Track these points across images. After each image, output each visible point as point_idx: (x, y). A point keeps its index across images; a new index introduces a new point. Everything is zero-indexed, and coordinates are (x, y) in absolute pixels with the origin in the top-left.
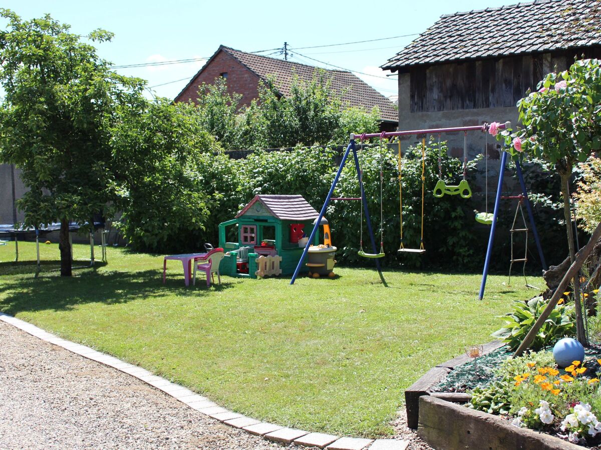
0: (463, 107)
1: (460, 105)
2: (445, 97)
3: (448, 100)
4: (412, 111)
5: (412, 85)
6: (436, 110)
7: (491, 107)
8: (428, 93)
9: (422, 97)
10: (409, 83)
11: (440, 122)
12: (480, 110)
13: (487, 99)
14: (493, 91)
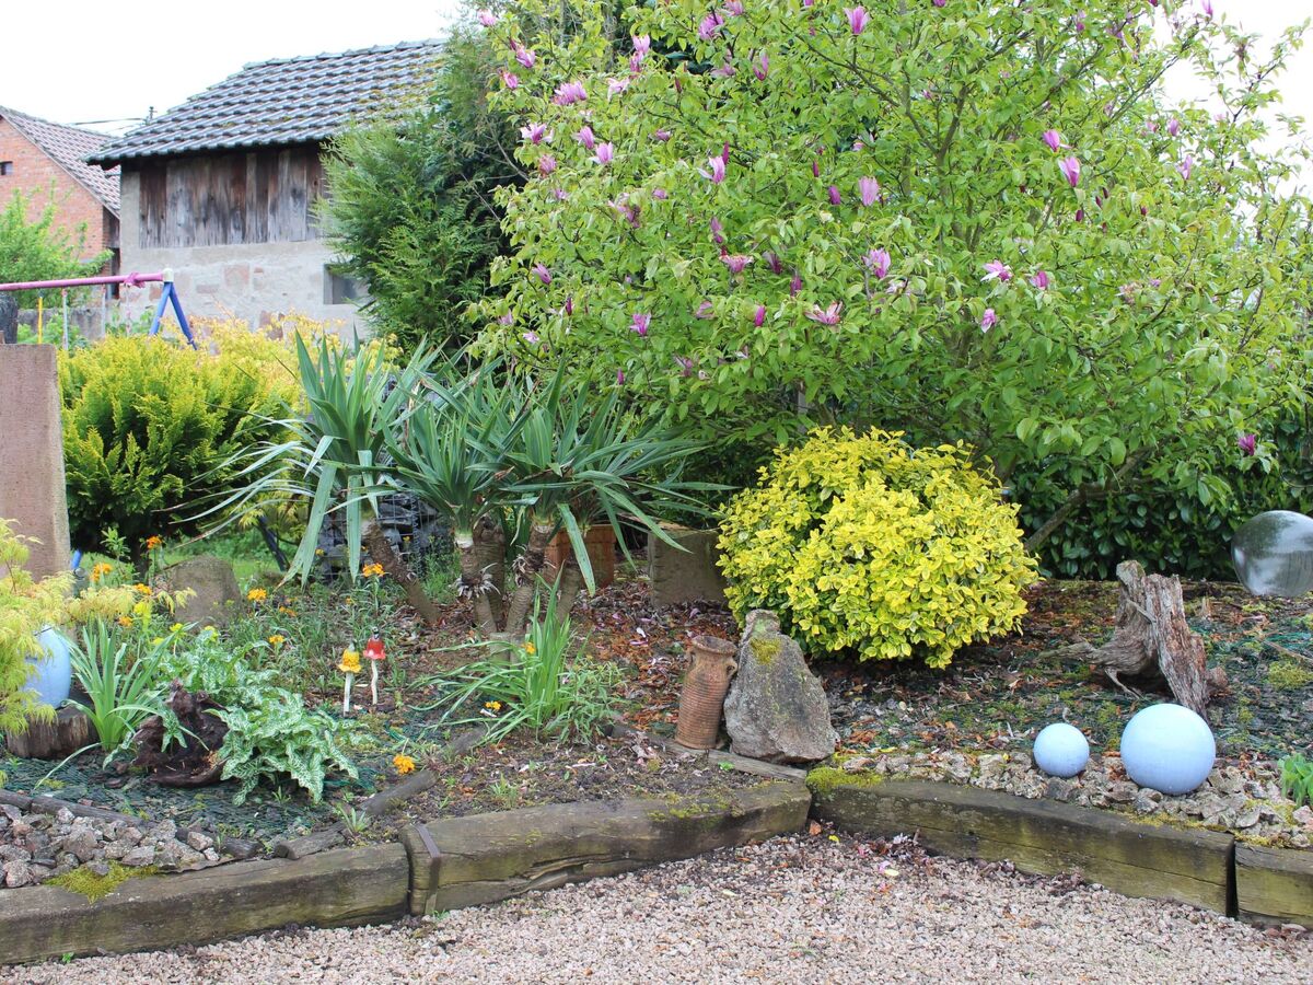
0: (225, 241)
1: (220, 237)
2: (197, 220)
3: (202, 225)
4: (143, 245)
5: (142, 196)
6: (182, 244)
7: (271, 241)
8: (169, 211)
9: (159, 218)
10: (137, 192)
11: (187, 269)
12: (253, 246)
13: (265, 226)
14: (274, 208)
